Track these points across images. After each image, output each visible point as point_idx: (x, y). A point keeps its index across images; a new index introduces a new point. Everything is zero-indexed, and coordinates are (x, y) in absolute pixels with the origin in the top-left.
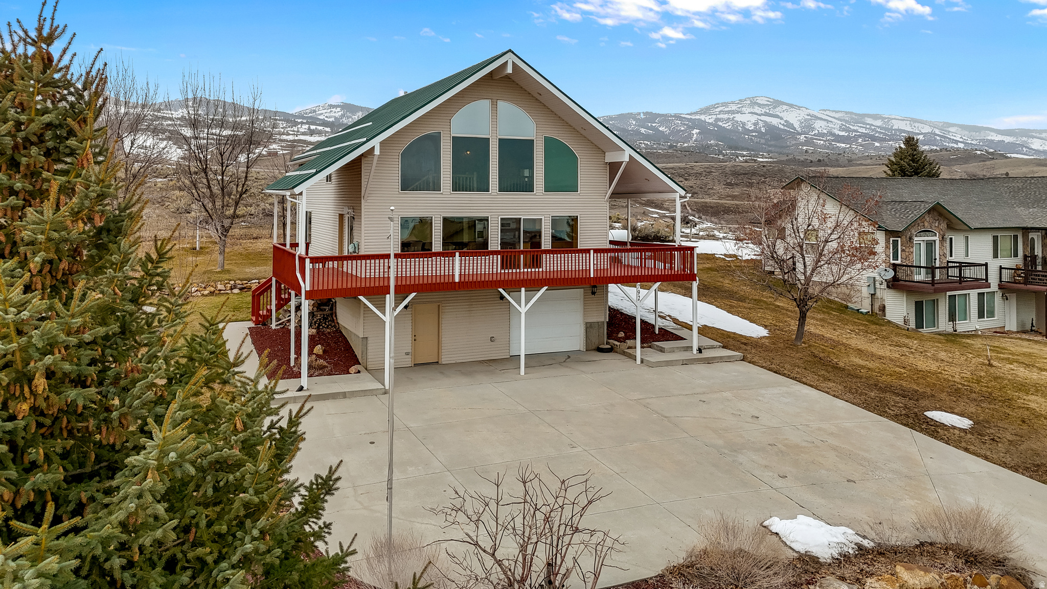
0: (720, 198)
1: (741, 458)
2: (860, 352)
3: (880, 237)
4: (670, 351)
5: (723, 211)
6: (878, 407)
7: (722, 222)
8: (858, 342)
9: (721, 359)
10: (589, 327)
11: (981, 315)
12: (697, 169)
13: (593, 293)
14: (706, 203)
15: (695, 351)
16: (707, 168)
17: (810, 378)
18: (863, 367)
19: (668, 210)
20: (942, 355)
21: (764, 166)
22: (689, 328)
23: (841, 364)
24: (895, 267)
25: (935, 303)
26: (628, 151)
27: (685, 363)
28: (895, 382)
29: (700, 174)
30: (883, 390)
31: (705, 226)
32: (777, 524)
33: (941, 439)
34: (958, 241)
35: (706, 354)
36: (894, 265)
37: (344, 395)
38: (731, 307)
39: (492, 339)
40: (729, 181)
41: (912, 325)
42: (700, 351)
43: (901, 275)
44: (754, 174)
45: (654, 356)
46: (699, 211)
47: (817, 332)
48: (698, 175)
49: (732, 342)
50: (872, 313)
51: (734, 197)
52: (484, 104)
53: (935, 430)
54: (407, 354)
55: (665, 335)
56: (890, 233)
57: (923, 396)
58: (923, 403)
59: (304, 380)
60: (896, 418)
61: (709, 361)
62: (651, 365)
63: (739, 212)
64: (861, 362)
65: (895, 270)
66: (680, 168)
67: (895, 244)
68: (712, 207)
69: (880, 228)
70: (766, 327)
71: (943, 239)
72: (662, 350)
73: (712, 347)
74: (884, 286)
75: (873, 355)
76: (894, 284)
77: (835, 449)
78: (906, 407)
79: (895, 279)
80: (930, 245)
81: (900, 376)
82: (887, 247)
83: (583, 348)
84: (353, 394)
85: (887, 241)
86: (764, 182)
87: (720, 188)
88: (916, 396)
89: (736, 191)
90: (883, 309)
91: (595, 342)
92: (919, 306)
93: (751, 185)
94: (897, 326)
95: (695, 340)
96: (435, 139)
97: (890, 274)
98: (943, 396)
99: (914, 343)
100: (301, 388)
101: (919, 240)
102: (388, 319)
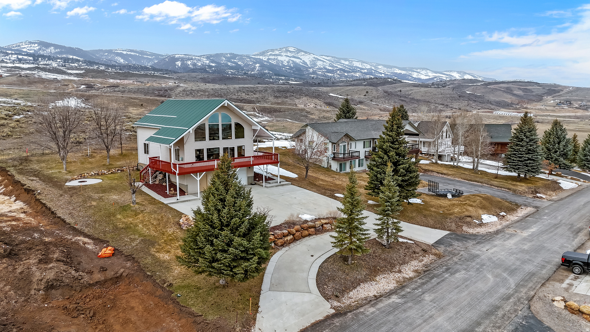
0: (272, 104)
1: (293, 206)
2: (322, 180)
3: (330, 144)
4: (272, 183)
5: (273, 111)
6: (324, 194)
7: (273, 117)
8: (322, 177)
9: (286, 185)
11: (359, 166)
12: (260, 88)
13: (250, 168)
14: (265, 106)
16: (265, 88)
17: (308, 188)
18: (322, 184)
19: (246, 111)
20: (344, 179)
21: (293, 87)
22: (277, 176)
23: (317, 184)
25: (345, 164)
26: (259, 127)
27: (276, 186)
28: (329, 187)
29: (262, 91)
30: (326, 190)
31: (265, 119)
32: (300, 216)
33: (337, 200)
34: (353, 144)
35: (282, 183)
36: (334, 153)
37: (187, 201)
38: (287, 168)
40: (276, 95)
41: (339, 171)
42: (280, 183)
43: (336, 156)
44: (288, 91)
45: (268, 185)
46: (261, 111)
47: (311, 175)
48: (260, 91)
49: (288, 180)
50: (328, 168)
51: (278, 104)
53: (336, 198)
55: (270, 179)
56: (333, 143)
57: (335, 190)
58: (335, 192)
59: (178, 197)
60: (328, 196)
61: (283, 185)
62: (267, 187)
63: (281, 112)
64: (322, 183)
65: (334, 154)
66: (251, 88)
67: (334, 146)
68: (268, 109)
69: (330, 142)
70: (297, 174)
71: (348, 144)
72: (270, 183)
73: (283, 181)
74: (331, 159)
75: (326, 181)
76: (334, 159)
77: (313, 203)
78: (330, 193)
79: (334, 157)
80: (344, 146)
81: (331, 186)
82: (332, 147)
83: (247, 184)
84: (192, 200)
85: (332, 146)
86: (293, 96)
87: (271, 99)
88: (333, 191)
89: (280, 100)
90: (331, 166)
91: (250, 182)
92: (341, 165)
93: (286, 97)
94: (334, 171)
95: (279, 180)
98: (340, 190)
99: (337, 177)
100: (178, 199)
101: (341, 145)
102: (198, 179)
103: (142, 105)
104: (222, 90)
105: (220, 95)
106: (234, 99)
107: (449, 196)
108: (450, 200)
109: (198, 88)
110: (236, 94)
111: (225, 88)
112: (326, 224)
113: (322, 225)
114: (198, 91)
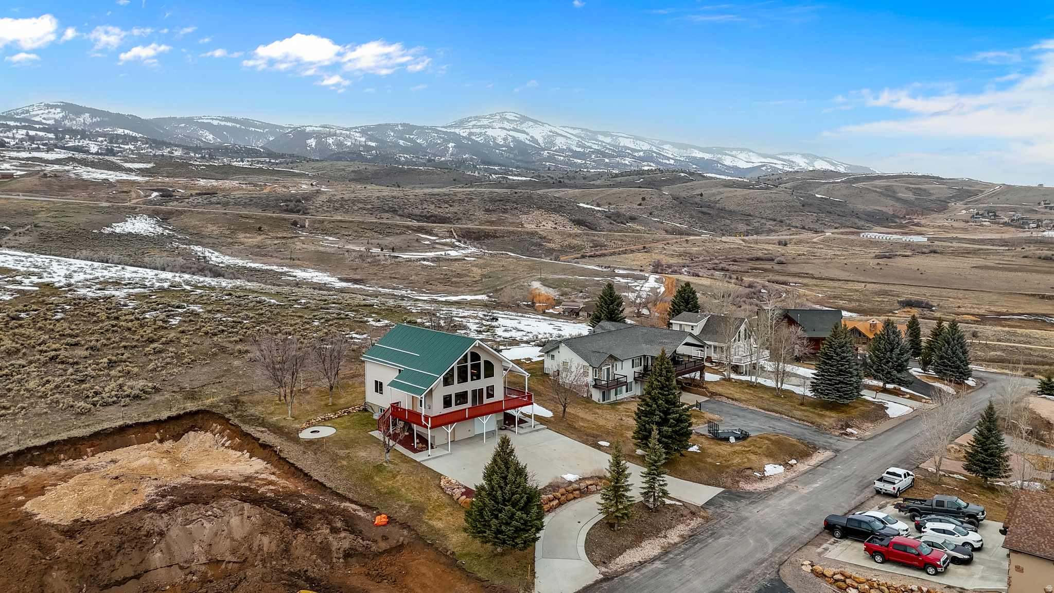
0: (481, 224)
1: (553, 462)
2: (582, 419)
3: (591, 368)
4: (525, 428)
5: (483, 236)
6: (585, 442)
7: (484, 247)
8: (582, 414)
9: (541, 429)
10: (498, 421)
11: (627, 391)
12: (460, 195)
14: (469, 228)
16: (469, 194)
18: (582, 426)
19: (437, 236)
20: (608, 416)
21: (516, 193)
23: (576, 425)
24: (595, 380)
25: (609, 391)
27: (531, 432)
28: (591, 431)
29: (463, 201)
30: (588, 436)
31: (469, 251)
32: (565, 476)
33: (601, 450)
34: (619, 364)
35: (537, 428)
37: (439, 457)
39: (469, 431)
40: (487, 207)
41: (601, 401)
42: (534, 426)
44: (508, 201)
45: (522, 431)
46: (464, 237)
47: (570, 411)
48: (461, 201)
49: (543, 422)
50: (588, 398)
51: (492, 223)
53: (599, 447)
55: (524, 421)
56: (593, 368)
57: (599, 436)
58: (598, 439)
59: (430, 452)
60: (590, 445)
61: (537, 431)
62: (521, 434)
63: (497, 237)
64: (582, 424)
66: (445, 195)
67: (596, 370)
68: (474, 233)
69: (590, 365)
70: (551, 410)
71: (613, 366)
72: (522, 427)
73: (539, 424)
74: (592, 387)
75: (586, 420)
76: (595, 386)
78: (594, 441)
79: (596, 384)
80: (608, 369)
81: (593, 429)
82: (593, 372)
83: (496, 430)
84: (443, 455)
85: (593, 370)
86: (516, 208)
87: (480, 214)
88: (596, 437)
89: (494, 217)
90: (591, 396)
91: (500, 427)
92: (604, 393)
93: (505, 211)
94: (596, 403)
95: (533, 422)
97: (594, 383)
98: (604, 435)
99: (600, 412)
100: (429, 455)
101: (604, 368)
102: (449, 431)
103: (260, 229)
104: (395, 200)
105: (392, 208)
106: (416, 216)
107: (732, 440)
108: (732, 445)
109: (353, 195)
110: (420, 207)
111: (399, 195)
112: (591, 485)
113: (587, 487)
114: (354, 202)
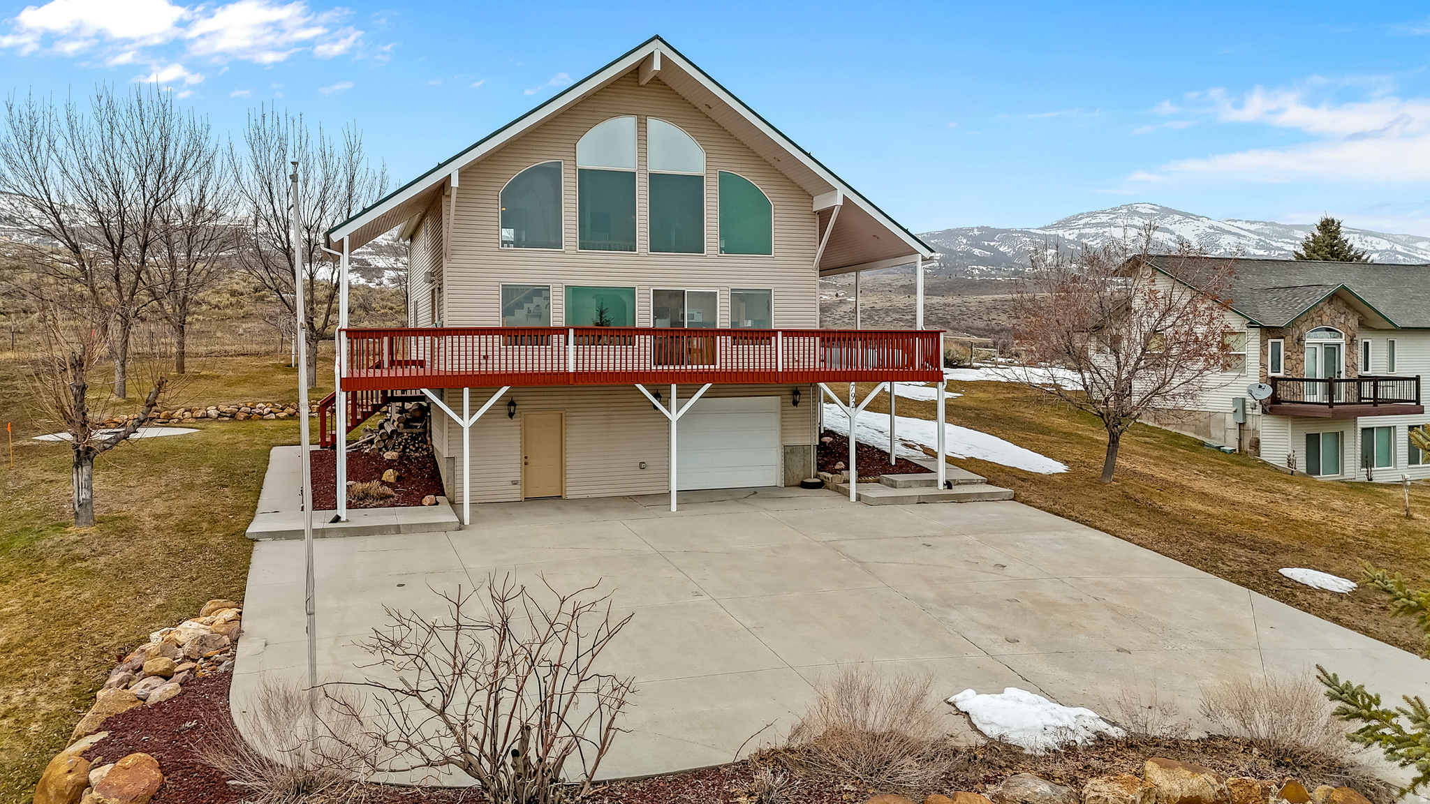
2: (1203, 496)
3: (1254, 337)
4: (902, 485)
6: (1209, 563)
8: (1204, 484)
9: (980, 497)
10: (789, 452)
11: (1413, 460)
13: (795, 403)
15: (941, 486)
17: (1109, 521)
18: (1199, 512)
20: (1336, 504)
22: (934, 455)
23: (1167, 509)
24: (1274, 382)
25: (1338, 437)
26: (842, 191)
27: (922, 501)
28: (1245, 531)
32: (968, 699)
33: (1298, 605)
34: (1380, 346)
35: (956, 490)
36: (1273, 378)
37: (397, 529)
38: (1025, 439)
39: (642, 466)
41: (1301, 466)
42: (949, 485)
43: (1284, 394)
45: (875, 491)
49: (1003, 476)
50: (1240, 451)
52: (628, 124)
54: (515, 483)
55: (905, 466)
56: (1269, 331)
57: (1285, 550)
58: (1281, 558)
59: (341, 508)
60: (1231, 576)
61: (960, 499)
62: (871, 503)
64: (1200, 507)
65: (1274, 386)
67: (1276, 347)
69: (1252, 325)
70: (1066, 463)
71: (1352, 342)
72: (893, 485)
73: (971, 482)
74: (1258, 411)
75: (1223, 500)
76: (1274, 407)
77: (1112, 609)
78: (1252, 561)
79: (1275, 399)
80: (1331, 351)
81: (1256, 525)
82: (1264, 353)
83: (780, 483)
84: (411, 528)
85: (1263, 345)
88: (1274, 550)
90: (1256, 444)
91: (799, 474)
92: (1312, 442)
94: (1276, 469)
95: (943, 472)
96: (553, 173)
97: (1268, 391)
98: (1319, 551)
99: (1296, 489)
100: (337, 519)
101: (1315, 340)
102: (466, 423)
105: (942, 318)
114: (887, 312)
